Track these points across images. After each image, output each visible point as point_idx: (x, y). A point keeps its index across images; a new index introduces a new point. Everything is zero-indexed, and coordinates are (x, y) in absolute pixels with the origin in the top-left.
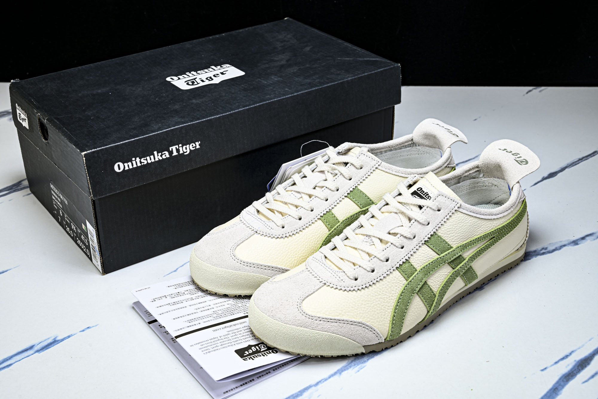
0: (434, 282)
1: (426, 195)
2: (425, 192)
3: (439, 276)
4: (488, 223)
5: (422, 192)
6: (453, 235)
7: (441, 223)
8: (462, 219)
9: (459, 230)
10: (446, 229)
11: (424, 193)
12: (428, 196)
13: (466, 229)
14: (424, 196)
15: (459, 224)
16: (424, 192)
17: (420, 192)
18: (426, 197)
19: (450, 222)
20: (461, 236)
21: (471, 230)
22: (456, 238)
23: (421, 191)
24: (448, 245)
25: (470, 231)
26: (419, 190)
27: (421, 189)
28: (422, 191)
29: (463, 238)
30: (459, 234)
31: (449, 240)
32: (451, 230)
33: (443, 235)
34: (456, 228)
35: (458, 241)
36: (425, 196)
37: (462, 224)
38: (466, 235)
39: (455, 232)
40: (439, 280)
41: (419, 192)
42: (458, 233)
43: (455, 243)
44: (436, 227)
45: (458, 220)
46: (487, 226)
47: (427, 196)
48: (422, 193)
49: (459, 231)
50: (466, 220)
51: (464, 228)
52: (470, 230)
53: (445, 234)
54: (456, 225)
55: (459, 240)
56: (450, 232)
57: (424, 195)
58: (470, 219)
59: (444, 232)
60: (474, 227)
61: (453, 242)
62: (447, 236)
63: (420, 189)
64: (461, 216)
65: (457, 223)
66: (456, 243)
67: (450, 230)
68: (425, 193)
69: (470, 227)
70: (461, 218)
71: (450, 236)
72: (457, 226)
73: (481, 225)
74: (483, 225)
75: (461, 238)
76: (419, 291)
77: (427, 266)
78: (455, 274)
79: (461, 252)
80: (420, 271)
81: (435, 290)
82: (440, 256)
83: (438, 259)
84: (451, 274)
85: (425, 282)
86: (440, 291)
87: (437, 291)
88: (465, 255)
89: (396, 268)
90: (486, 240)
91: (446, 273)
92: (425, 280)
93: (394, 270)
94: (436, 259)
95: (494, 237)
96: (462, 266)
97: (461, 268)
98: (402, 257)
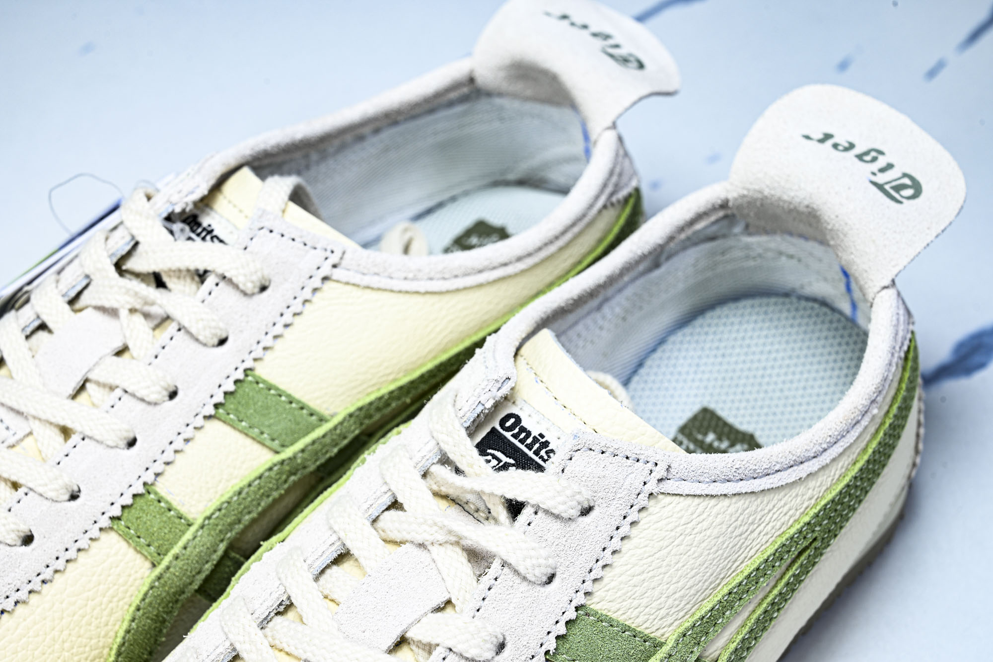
1: (537, 445)
2: (535, 433)
5: (523, 435)
6: (656, 593)
7: (600, 563)
8: (683, 521)
9: (680, 565)
10: (624, 578)
11: (529, 441)
12: (547, 452)
13: (706, 552)
14: (530, 454)
15: (676, 543)
16: (529, 434)
17: (515, 436)
18: (541, 458)
19: (636, 547)
20: (690, 588)
22: (670, 601)
23: (517, 430)
24: (645, 641)
25: (723, 554)
26: (508, 424)
27: (518, 420)
28: (523, 429)
29: (698, 592)
30: (680, 584)
31: (647, 617)
32: (645, 575)
33: (618, 606)
34: (665, 563)
35: (682, 609)
36: (537, 453)
37: (688, 538)
38: (708, 574)
39: (665, 579)
41: (508, 435)
42: (674, 580)
43: (670, 620)
44: (584, 582)
45: (670, 526)
47: (543, 453)
48: (522, 441)
49: (677, 570)
50: (702, 517)
51: (696, 555)
52: (720, 552)
53: (624, 601)
54: (664, 552)
55: (683, 603)
56: (645, 584)
57: (529, 447)
58: (715, 511)
59: (618, 595)
61: (662, 619)
62: (636, 603)
63: (512, 420)
64: (678, 509)
65: (666, 543)
66: (674, 617)
67: (642, 577)
68: (535, 437)
69: (721, 540)
70: (681, 518)
71: (645, 601)
72: (669, 553)
73: (763, 513)
74: (770, 511)
75: (692, 591)
79: (695, 649)
88: (714, 652)
90: (790, 565)
95: (815, 540)
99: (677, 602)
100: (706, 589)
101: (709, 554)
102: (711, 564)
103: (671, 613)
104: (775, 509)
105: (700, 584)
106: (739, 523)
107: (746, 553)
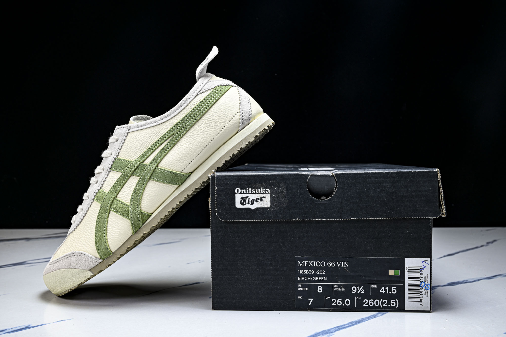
0: (125, 196)
3: (127, 189)
4: (164, 126)
7: (119, 149)
10: (124, 151)
21: (147, 139)
24: (128, 162)
31: (130, 157)
33: (124, 157)
38: (143, 146)
40: (129, 192)
44: (116, 153)
46: (164, 129)
60: (149, 136)
61: (133, 157)
62: (127, 155)
64: (134, 134)
69: (145, 138)
73: (157, 131)
74: (159, 130)
76: (110, 209)
77: (113, 186)
78: (141, 180)
79: (140, 161)
80: (108, 193)
81: (128, 202)
82: (122, 173)
83: (121, 176)
84: (137, 183)
85: (114, 199)
86: (131, 200)
87: (129, 201)
88: (147, 162)
89: (93, 200)
90: (167, 140)
91: (134, 184)
92: (113, 197)
93: (92, 202)
94: (120, 177)
95: (174, 134)
96: (145, 172)
97: (145, 173)
98: (96, 189)
100: (143, 149)
101: (142, 141)
102: (143, 143)
103: (135, 155)
104: (161, 129)
105: (141, 148)
106: (149, 134)
107: (154, 140)
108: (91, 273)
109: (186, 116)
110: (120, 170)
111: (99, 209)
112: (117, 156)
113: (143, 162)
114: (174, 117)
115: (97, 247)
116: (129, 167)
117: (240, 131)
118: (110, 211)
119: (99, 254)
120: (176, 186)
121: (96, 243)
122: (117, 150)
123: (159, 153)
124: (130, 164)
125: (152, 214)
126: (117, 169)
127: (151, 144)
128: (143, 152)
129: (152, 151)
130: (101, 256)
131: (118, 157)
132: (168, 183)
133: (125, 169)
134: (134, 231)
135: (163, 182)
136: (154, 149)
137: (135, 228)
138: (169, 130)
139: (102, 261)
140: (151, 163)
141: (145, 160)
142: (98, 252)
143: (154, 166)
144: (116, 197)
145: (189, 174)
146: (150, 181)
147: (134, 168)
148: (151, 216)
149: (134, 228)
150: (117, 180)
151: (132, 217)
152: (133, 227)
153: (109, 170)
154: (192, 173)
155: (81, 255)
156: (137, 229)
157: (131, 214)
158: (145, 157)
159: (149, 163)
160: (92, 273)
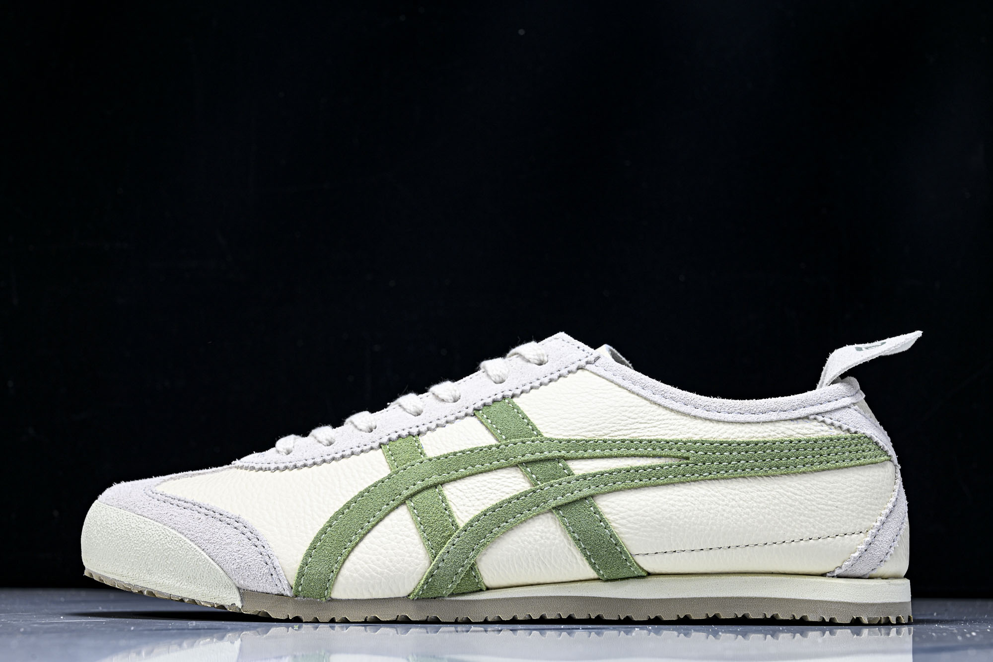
0: (464, 497)
3: (483, 488)
4: (675, 421)
6: (556, 413)
7: (531, 385)
8: (593, 387)
10: (539, 396)
15: (582, 395)
19: (556, 387)
21: (615, 416)
24: (533, 430)
29: (583, 428)
30: (572, 416)
32: (553, 401)
33: (529, 408)
34: (568, 401)
38: (594, 422)
39: (564, 409)
40: (481, 497)
42: (571, 412)
44: (517, 388)
45: (582, 386)
46: (672, 427)
49: (574, 409)
51: (592, 407)
53: (534, 407)
54: (571, 396)
58: (617, 393)
59: (533, 403)
60: (626, 414)
61: (551, 426)
64: (593, 381)
65: (576, 392)
67: (551, 401)
69: (612, 409)
70: (592, 385)
72: (574, 398)
73: (653, 418)
74: (658, 420)
75: (579, 425)
76: (407, 498)
77: (455, 454)
78: (531, 496)
79: (563, 452)
80: (430, 460)
81: (463, 518)
82: (499, 444)
83: (490, 447)
84: (517, 493)
85: (435, 486)
86: (472, 521)
87: (467, 520)
88: (579, 468)
89: (380, 446)
90: (660, 457)
91: (507, 490)
92: (435, 479)
93: (372, 448)
94: (485, 447)
95: (687, 458)
96: (557, 485)
97: (554, 488)
98: (404, 427)
99: (566, 425)
100: (589, 431)
101: (599, 411)
102: (598, 418)
103: (559, 428)
104: (663, 422)
105: (586, 424)
106: (630, 409)
107: (629, 432)
108: (239, 599)
109: (748, 444)
110: (499, 431)
111: (380, 477)
112: (513, 396)
113: (566, 459)
114: (718, 421)
115: (308, 555)
116: (528, 442)
117: (833, 577)
118: (403, 503)
119: (301, 574)
120: (593, 574)
121: (313, 547)
122: (524, 382)
123: (619, 471)
124: (533, 438)
125: (488, 589)
126: (491, 423)
127: (616, 434)
128: (584, 438)
129: (607, 452)
130: (298, 584)
131: (515, 400)
132: (585, 554)
133: (513, 440)
134: (421, 592)
135: (577, 541)
136: (615, 451)
137: (427, 588)
138: (684, 440)
139: (289, 595)
140: (584, 477)
141: (577, 459)
142: (302, 567)
143: (586, 492)
144: (441, 485)
145: (644, 574)
146: (549, 515)
147: (538, 455)
148: (481, 590)
149: (425, 587)
150: (474, 447)
151: (443, 560)
152: (426, 582)
153: (470, 411)
154: (649, 574)
155: (254, 539)
156: (430, 594)
157: (448, 552)
158: (581, 453)
159: (581, 473)
160: (242, 600)
